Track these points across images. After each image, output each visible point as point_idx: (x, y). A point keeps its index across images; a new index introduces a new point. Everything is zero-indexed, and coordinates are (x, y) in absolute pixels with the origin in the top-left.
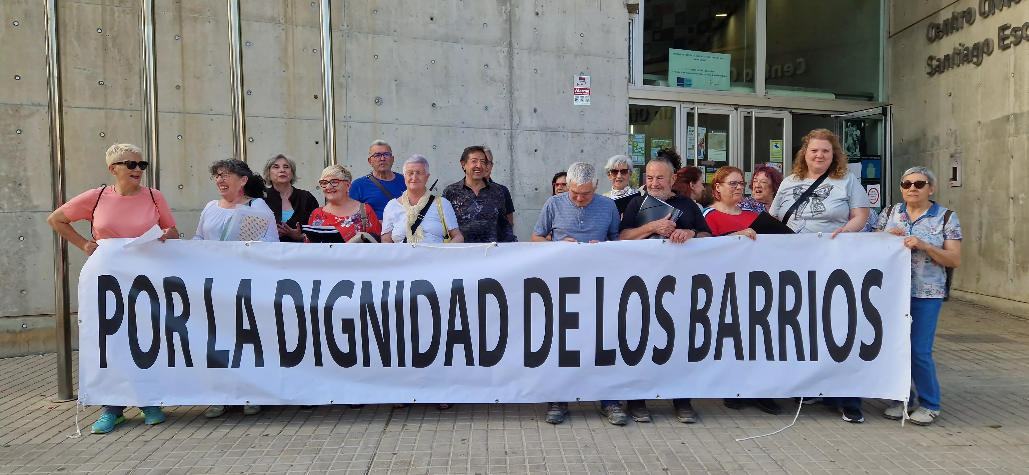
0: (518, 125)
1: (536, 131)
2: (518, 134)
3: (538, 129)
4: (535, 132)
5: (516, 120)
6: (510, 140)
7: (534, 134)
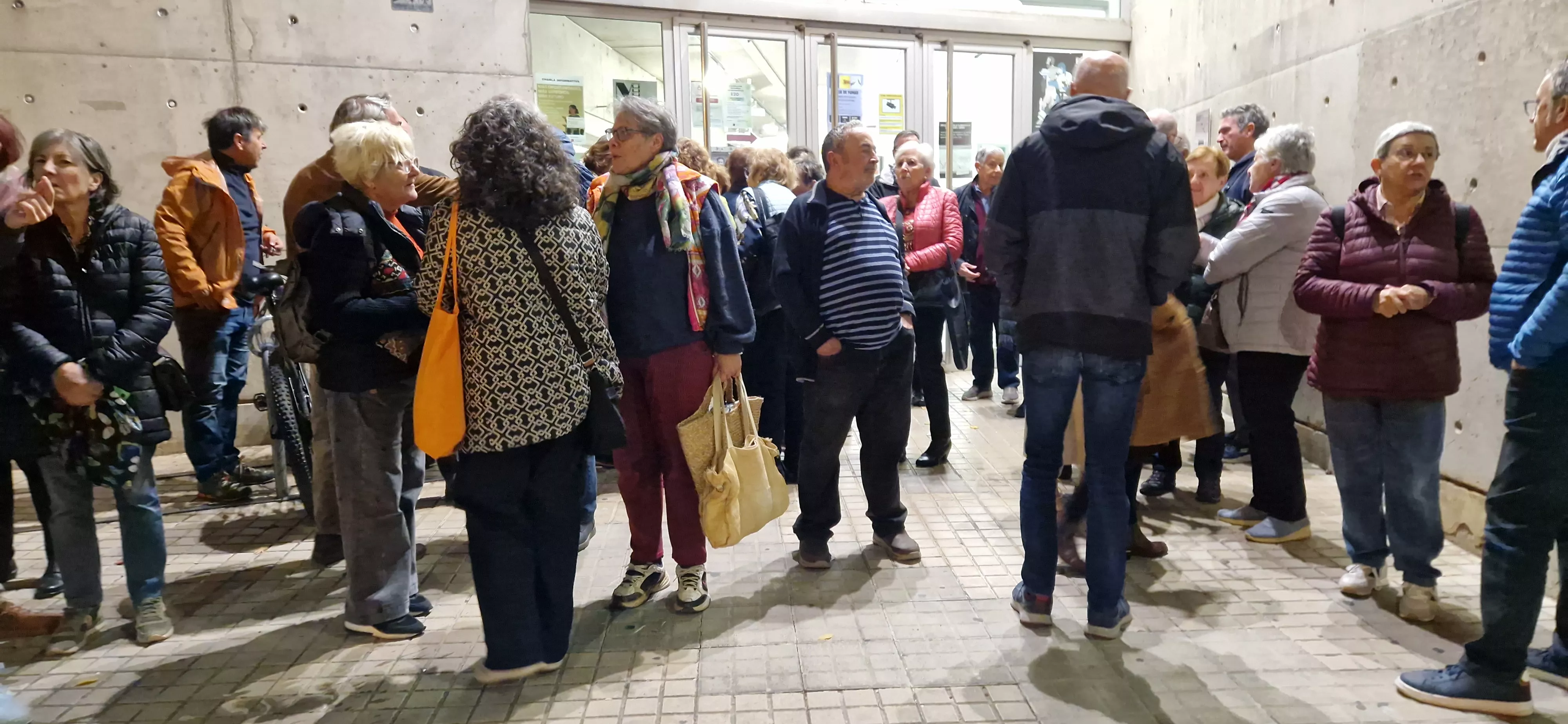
0: (251, 51)
1: (300, 64)
2: (253, 72)
3: (305, 62)
4: (296, 67)
5: (244, 40)
6: (231, 85)
7: (294, 71)
